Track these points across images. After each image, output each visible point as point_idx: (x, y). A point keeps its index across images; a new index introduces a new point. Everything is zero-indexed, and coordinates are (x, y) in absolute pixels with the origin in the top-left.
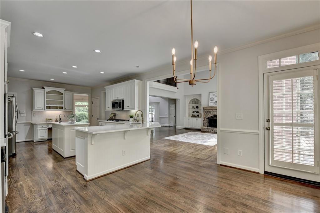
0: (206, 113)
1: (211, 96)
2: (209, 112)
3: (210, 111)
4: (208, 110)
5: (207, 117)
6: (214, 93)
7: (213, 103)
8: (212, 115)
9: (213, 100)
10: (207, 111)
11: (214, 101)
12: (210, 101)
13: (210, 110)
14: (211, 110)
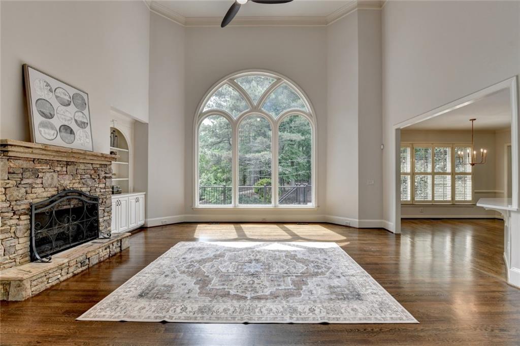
0: (12, 183)
1: (37, 90)
2: (36, 174)
3: (38, 167)
4: (29, 165)
5: (23, 206)
6: (54, 84)
7: (53, 128)
8: (52, 191)
9: (52, 116)
10: (25, 170)
11: (57, 122)
12: (37, 119)
13: (39, 161)
14: (47, 162)
